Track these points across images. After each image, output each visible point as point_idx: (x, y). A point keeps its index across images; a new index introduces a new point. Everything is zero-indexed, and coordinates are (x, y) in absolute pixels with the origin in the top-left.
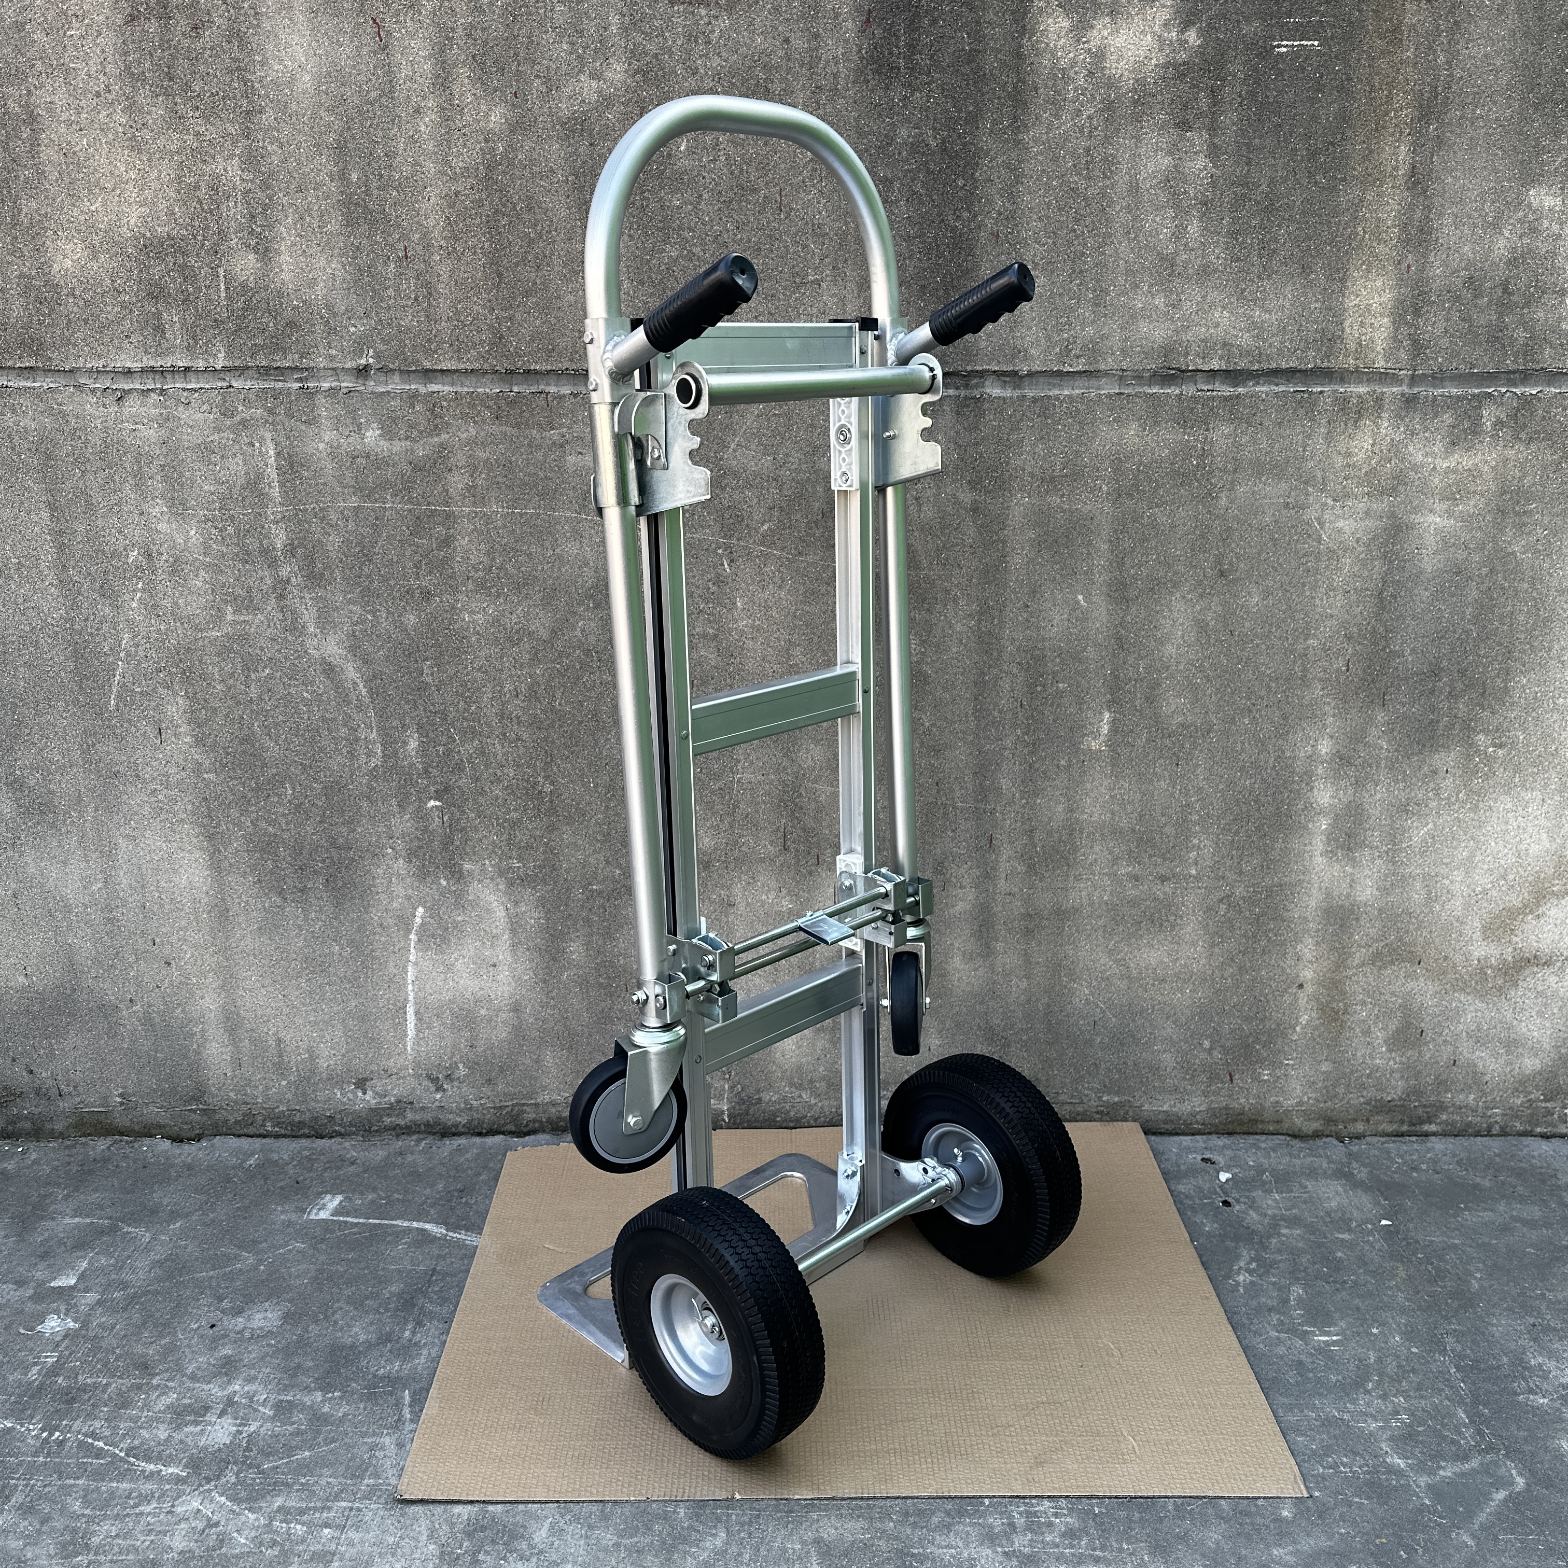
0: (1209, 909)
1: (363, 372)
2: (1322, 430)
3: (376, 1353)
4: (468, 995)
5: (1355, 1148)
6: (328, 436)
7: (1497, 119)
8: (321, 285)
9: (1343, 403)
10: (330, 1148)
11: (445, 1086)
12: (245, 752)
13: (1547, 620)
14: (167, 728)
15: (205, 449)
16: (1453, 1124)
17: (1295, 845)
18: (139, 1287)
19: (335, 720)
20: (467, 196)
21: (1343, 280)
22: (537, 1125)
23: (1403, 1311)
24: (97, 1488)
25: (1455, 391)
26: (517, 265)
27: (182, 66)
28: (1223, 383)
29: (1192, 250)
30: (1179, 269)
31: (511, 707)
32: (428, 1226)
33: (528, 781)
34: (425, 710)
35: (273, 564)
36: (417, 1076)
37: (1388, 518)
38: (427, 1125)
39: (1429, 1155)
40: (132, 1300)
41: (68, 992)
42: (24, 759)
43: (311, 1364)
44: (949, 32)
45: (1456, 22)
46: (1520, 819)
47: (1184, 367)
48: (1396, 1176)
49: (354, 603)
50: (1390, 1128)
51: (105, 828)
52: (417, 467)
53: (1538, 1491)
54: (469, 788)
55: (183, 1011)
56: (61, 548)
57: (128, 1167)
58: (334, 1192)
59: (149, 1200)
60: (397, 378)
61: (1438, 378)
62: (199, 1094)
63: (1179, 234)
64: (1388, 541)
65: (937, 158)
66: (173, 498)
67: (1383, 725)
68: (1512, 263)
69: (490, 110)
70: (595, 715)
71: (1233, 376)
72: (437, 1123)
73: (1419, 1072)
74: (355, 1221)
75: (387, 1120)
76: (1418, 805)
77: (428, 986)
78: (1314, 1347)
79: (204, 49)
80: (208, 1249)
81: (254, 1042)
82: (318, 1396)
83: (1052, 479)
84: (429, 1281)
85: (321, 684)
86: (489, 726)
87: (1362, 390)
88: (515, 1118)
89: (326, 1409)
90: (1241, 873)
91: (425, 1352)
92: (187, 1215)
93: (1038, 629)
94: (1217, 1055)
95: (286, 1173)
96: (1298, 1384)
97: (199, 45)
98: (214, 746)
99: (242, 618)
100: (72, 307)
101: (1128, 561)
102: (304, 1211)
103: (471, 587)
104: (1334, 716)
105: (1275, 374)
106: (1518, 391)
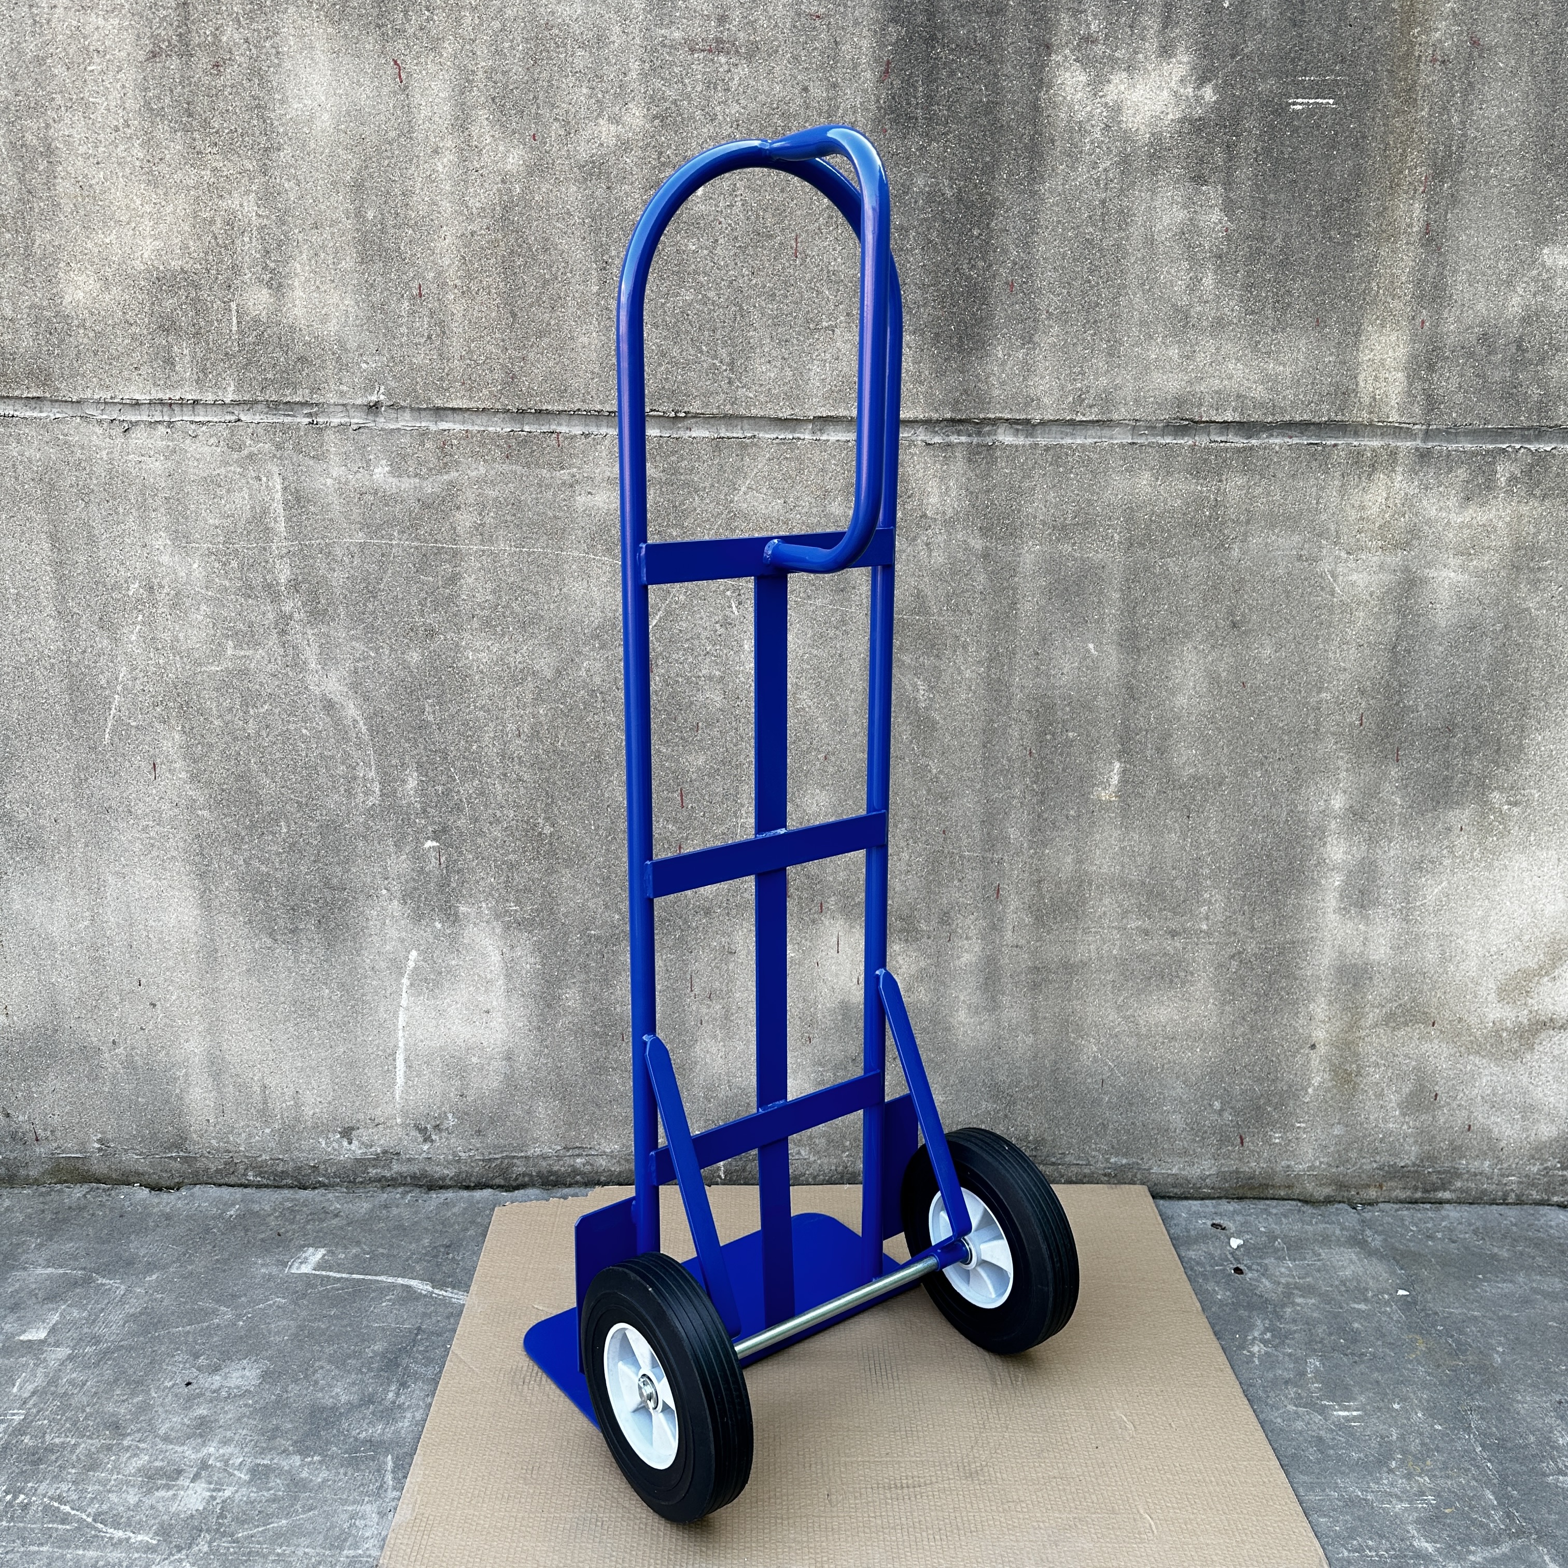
0: (1221, 966)
1: (373, 408)
2: (1336, 483)
3: (358, 1415)
4: (460, 1042)
5: (1368, 1215)
6: (337, 471)
7: (1511, 179)
8: (334, 321)
9: (1357, 456)
10: (313, 1199)
11: (434, 1137)
12: (240, 789)
13: (1561, 677)
14: (162, 763)
15: (211, 483)
16: (1467, 1191)
17: (1308, 901)
18: (112, 1342)
19: (332, 757)
20: (483, 236)
21: (1357, 334)
22: (526, 1179)
23: (1425, 1386)
24: (63, 1556)
25: (1468, 446)
26: (531, 305)
27: (202, 104)
28: (1236, 435)
29: (1207, 302)
30: (1194, 321)
31: (513, 748)
32: (414, 1283)
33: (527, 822)
34: (425, 748)
35: (276, 598)
36: (404, 1126)
37: (1402, 572)
38: (414, 1177)
39: (1444, 1224)
40: (105, 1355)
41: (49, 1033)
42: (15, 792)
43: (290, 1426)
44: (966, 83)
45: (1470, 84)
46: (1535, 878)
47: (1197, 418)
48: (1412, 1244)
49: (357, 639)
50: (1403, 1195)
51: (94, 865)
52: (425, 504)
54: (467, 829)
55: (168, 1054)
56: (61, 580)
57: (105, 1216)
58: (316, 1245)
59: (125, 1251)
60: (407, 415)
61: (1452, 433)
62: (180, 1141)
63: (1193, 286)
64: (1402, 595)
65: (954, 207)
66: (176, 531)
67: (1397, 781)
68: (1526, 320)
69: (508, 151)
70: (598, 756)
71: (1246, 428)
72: (424, 1175)
73: (1434, 1137)
74: (338, 1275)
75: (373, 1172)
76: (1432, 862)
77: (418, 1033)
78: (1333, 1423)
79: (225, 86)
80: (185, 1303)
81: (238, 1087)
82: (297, 1460)
83: (1064, 527)
84: (414, 1340)
85: (321, 721)
86: (491, 766)
87: (1376, 443)
88: (504, 1172)
89: (304, 1475)
90: (1253, 929)
91: (409, 1415)
92: (164, 1267)
93: (1048, 676)
94: (1227, 1116)
95: (267, 1225)
96: (1319, 1462)
97: (220, 82)
98: (209, 784)
99: (242, 653)
100: (82, 338)
101: (1140, 611)
102: (285, 1264)
103: (476, 626)
104: (1347, 770)
105: (1289, 426)
106: (1532, 447)
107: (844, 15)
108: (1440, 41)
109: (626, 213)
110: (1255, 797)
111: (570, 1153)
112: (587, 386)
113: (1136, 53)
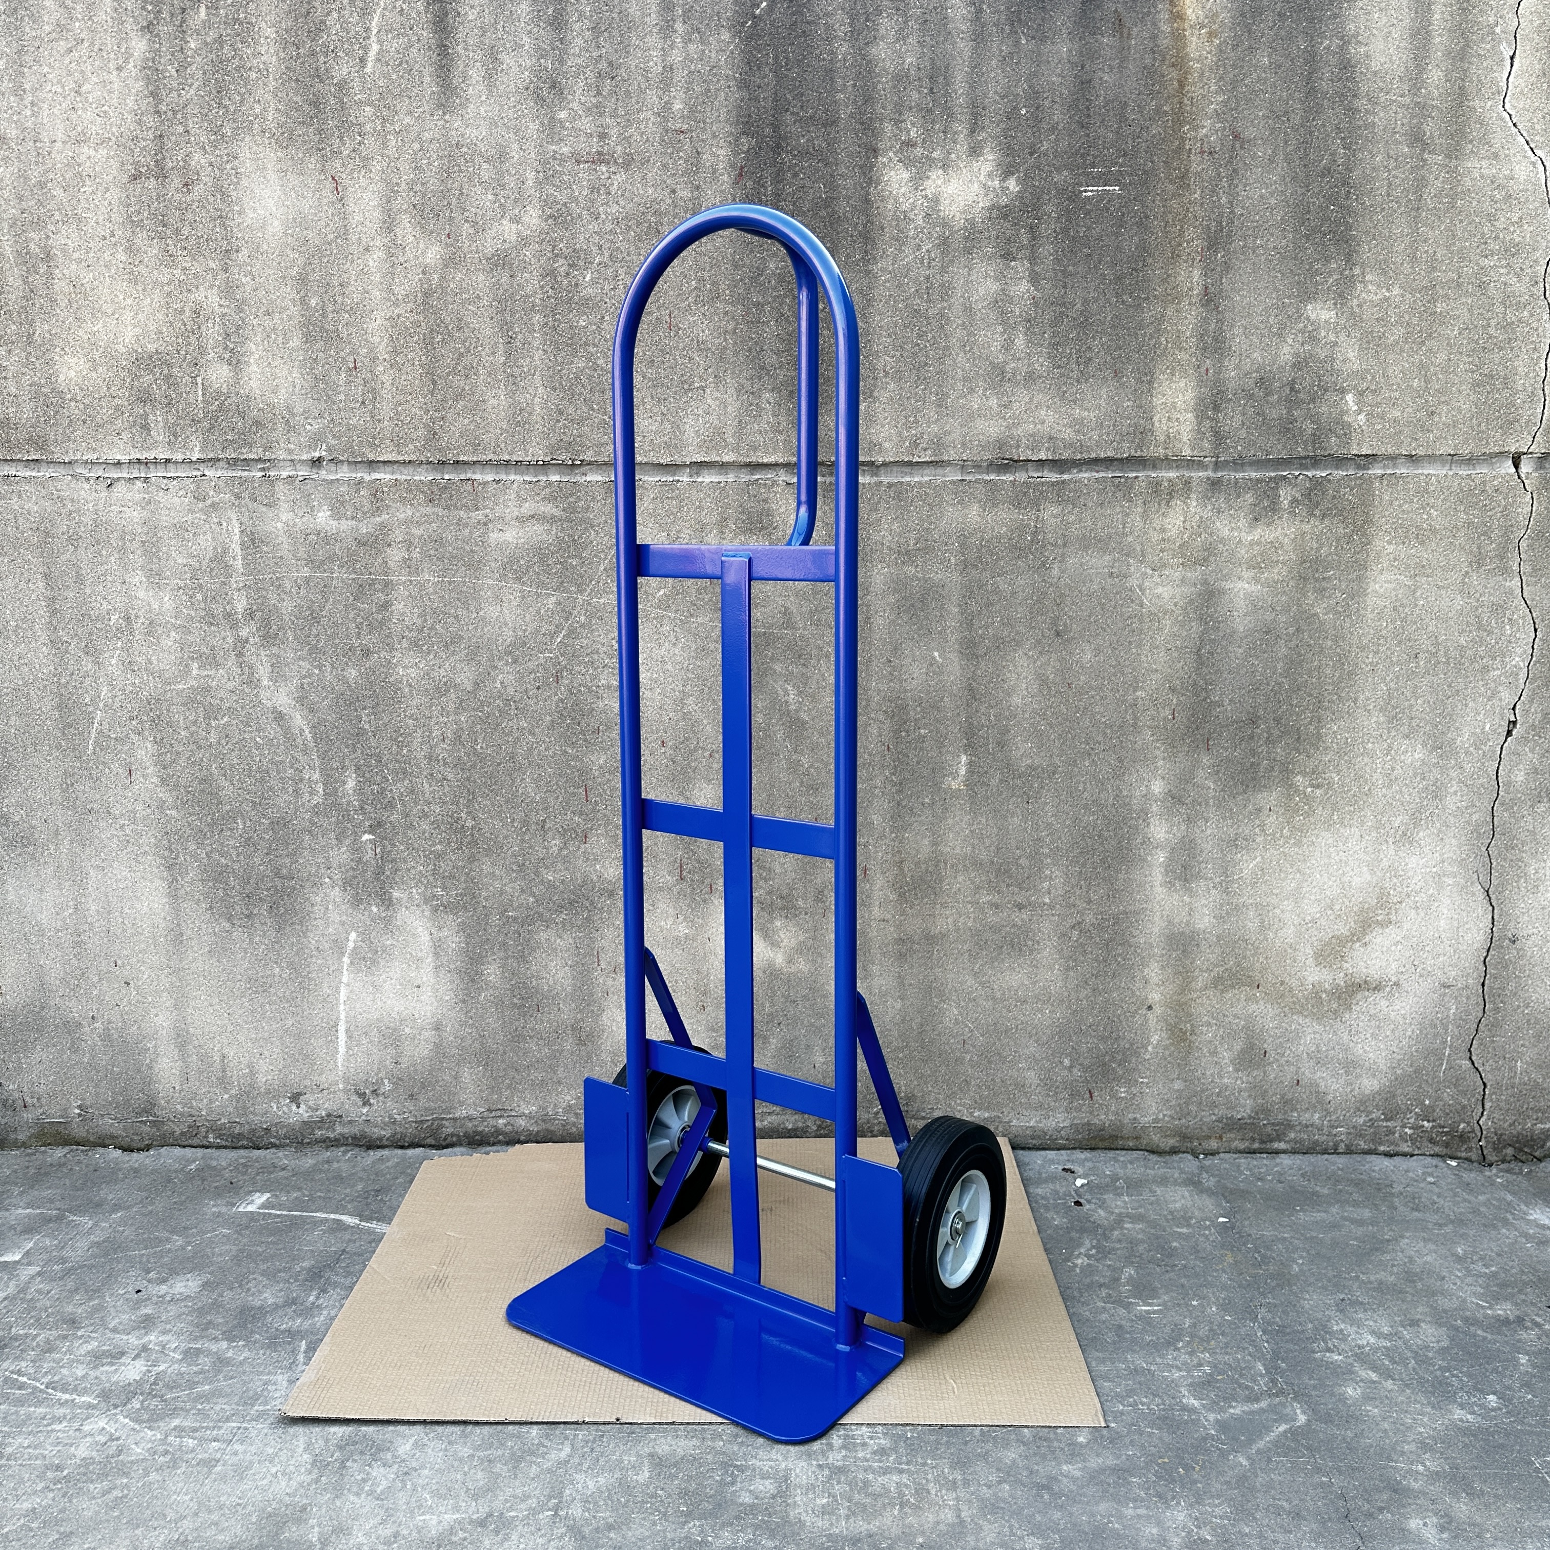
0: (1063, 935)
1: (317, 463)
2: (1139, 509)
3: (281, 1313)
4: (394, 1014)
5: (1207, 1163)
6: (284, 517)
7: (1275, 248)
8: (283, 391)
9: (1156, 486)
10: (265, 1157)
11: (372, 1101)
12: (203, 791)
13: (1350, 674)
14: (137, 769)
15: (180, 528)
16: (1301, 1141)
17: (1137, 876)
18: (77, 1262)
19: (282, 762)
20: (407, 317)
21: (1150, 382)
22: (455, 1139)
23: (1224, 1288)
24: (17, 1412)
25: (1253, 475)
26: (448, 374)
27: (174, 216)
28: (1050, 471)
29: (1019, 359)
30: (1009, 376)
31: (438, 751)
32: (344, 1218)
33: (452, 817)
34: (362, 752)
35: (234, 625)
36: (346, 1091)
37: (1202, 585)
38: (354, 1138)
39: (1276, 1169)
40: (69, 1271)
42: (13, 796)
44: (810, 184)
45: (1234, 170)
46: (1341, 853)
47: (1016, 458)
48: (1242, 1184)
49: (303, 659)
50: (1242, 1146)
51: (78, 859)
52: (362, 543)
53: (1317, 1426)
54: (399, 823)
55: (139, 1028)
56: (53, 613)
57: (81, 1170)
58: (262, 1191)
59: (96, 1196)
60: (345, 467)
61: (1238, 463)
62: (149, 1107)
63: (1008, 346)
64: (1202, 605)
66: (151, 570)
67: (1209, 768)
68: (1297, 366)
69: (427, 248)
70: (513, 758)
71: (1059, 465)
72: (364, 1135)
73: (1266, 1091)
74: (279, 1213)
75: (318, 1133)
76: (1246, 840)
77: (358, 1006)
78: (1135, 1315)
79: (193, 201)
80: (143, 1233)
81: (202, 1058)
82: (224, 1344)
83: (908, 552)
84: (338, 1259)
85: (273, 730)
86: (420, 768)
87: (1172, 474)
88: (434, 1132)
89: (229, 1354)
90: (1089, 902)
91: (324, 1312)
92: (128, 1208)
93: (901, 681)
94: (1077, 1072)
95: (222, 1176)
96: (1114, 1342)
97: (189, 198)
98: (177, 786)
99: (206, 673)
100: (73, 409)
101: (976, 623)
102: (234, 1205)
103: (405, 645)
104: (1164, 759)
105: (1095, 463)
106: (1310, 474)
107: (704, 130)
108: (1206, 136)
109: (527, 296)
110: (1085, 783)
111: (493, 1114)
112: (497, 441)
113: (950, 154)
